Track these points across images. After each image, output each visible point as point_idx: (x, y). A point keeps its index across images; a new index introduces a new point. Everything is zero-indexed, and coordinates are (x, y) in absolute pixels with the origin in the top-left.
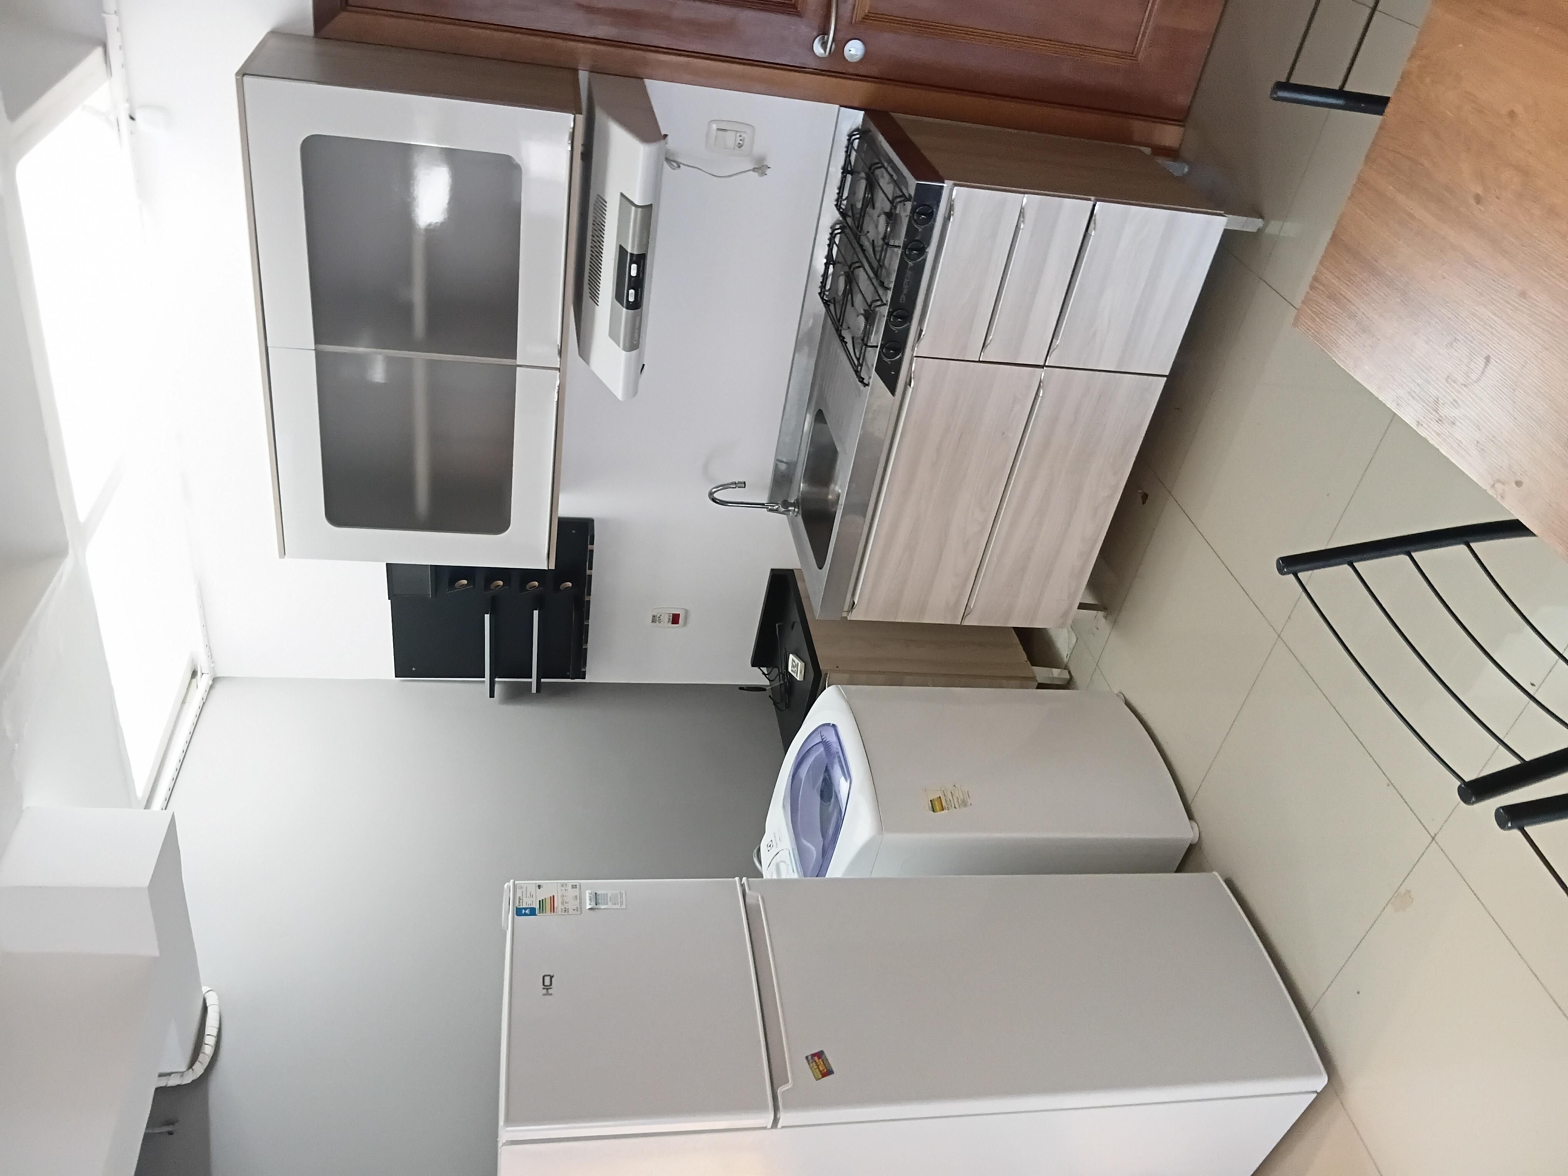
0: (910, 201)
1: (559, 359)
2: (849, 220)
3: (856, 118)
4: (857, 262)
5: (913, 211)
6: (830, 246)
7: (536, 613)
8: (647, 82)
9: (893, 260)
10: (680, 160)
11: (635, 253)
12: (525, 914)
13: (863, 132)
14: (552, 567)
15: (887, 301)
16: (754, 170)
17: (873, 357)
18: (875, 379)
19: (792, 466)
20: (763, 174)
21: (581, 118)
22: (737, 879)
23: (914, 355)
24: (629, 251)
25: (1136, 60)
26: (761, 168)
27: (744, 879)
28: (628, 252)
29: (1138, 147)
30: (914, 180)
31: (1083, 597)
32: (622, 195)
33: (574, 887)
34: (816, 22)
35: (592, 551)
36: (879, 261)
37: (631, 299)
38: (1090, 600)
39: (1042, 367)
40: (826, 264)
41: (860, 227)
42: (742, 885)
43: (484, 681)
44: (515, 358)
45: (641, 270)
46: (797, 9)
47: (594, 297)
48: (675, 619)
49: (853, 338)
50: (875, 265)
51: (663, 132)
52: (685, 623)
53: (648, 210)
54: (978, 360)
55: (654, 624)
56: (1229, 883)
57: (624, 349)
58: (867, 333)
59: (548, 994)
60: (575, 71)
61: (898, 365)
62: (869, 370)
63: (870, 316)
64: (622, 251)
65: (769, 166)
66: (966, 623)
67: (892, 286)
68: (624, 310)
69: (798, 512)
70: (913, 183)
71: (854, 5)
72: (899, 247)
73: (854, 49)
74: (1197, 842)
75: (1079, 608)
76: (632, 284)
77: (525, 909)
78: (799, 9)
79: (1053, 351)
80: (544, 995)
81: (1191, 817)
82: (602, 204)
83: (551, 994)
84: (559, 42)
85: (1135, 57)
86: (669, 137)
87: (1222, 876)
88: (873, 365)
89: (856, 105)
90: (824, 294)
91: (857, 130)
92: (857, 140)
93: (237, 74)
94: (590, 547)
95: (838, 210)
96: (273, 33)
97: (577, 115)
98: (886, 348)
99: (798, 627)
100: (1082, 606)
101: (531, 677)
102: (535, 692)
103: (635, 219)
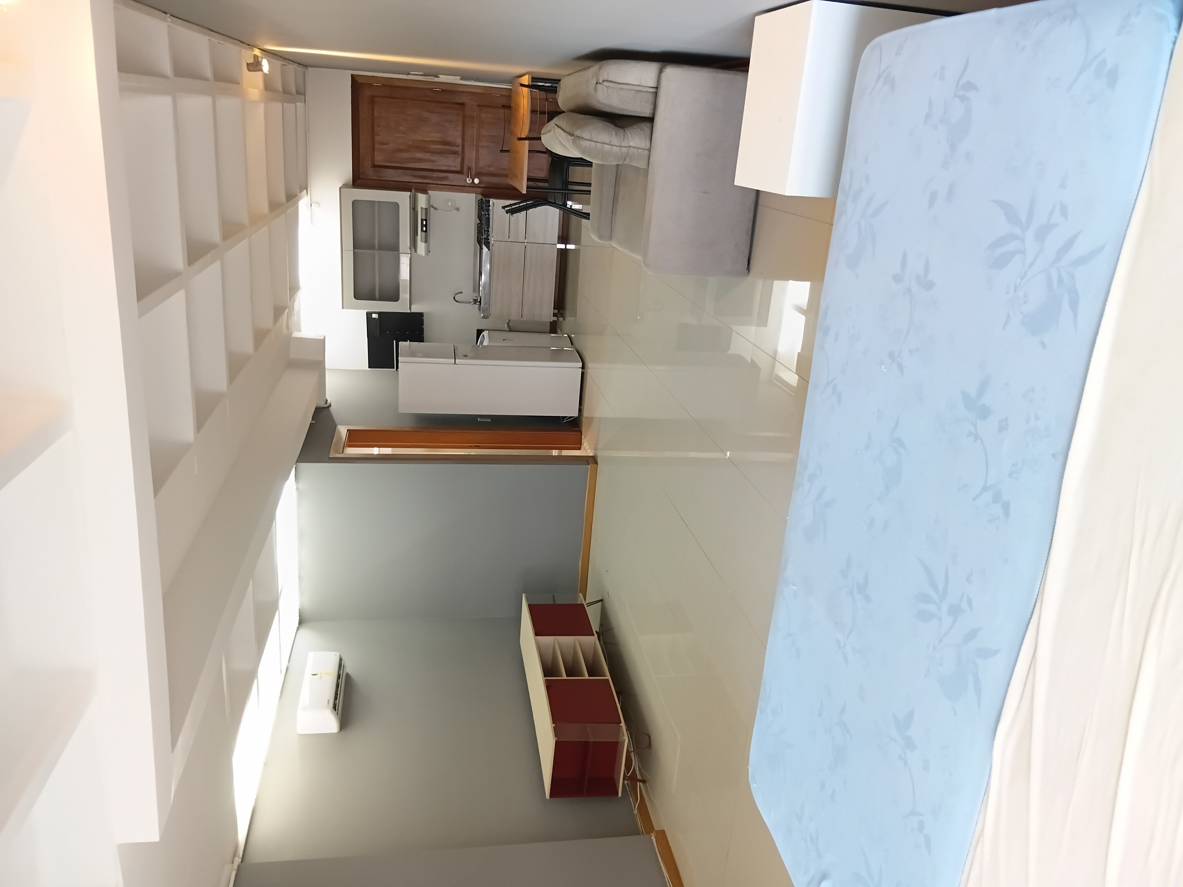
3: (477, 196)
11: (425, 219)
16: (456, 210)
20: (458, 211)
21: (412, 193)
23: (492, 240)
26: (458, 209)
28: (423, 219)
32: (422, 206)
34: (467, 175)
37: (425, 230)
39: (524, 243)
44: (399, 251)
45: (426, 223)
51: (431, 196)
54: (508, 241)
61: (489, 243)
65: (460, 209)
71: (475, 171)
73: (477, 181)
78: (462, 173)
79: (526, 238)
82: (417, 208)
89: (477, 192)
92: (478, 199)
93: (339, 189)
96: (345, 182)
103: (424, 211)
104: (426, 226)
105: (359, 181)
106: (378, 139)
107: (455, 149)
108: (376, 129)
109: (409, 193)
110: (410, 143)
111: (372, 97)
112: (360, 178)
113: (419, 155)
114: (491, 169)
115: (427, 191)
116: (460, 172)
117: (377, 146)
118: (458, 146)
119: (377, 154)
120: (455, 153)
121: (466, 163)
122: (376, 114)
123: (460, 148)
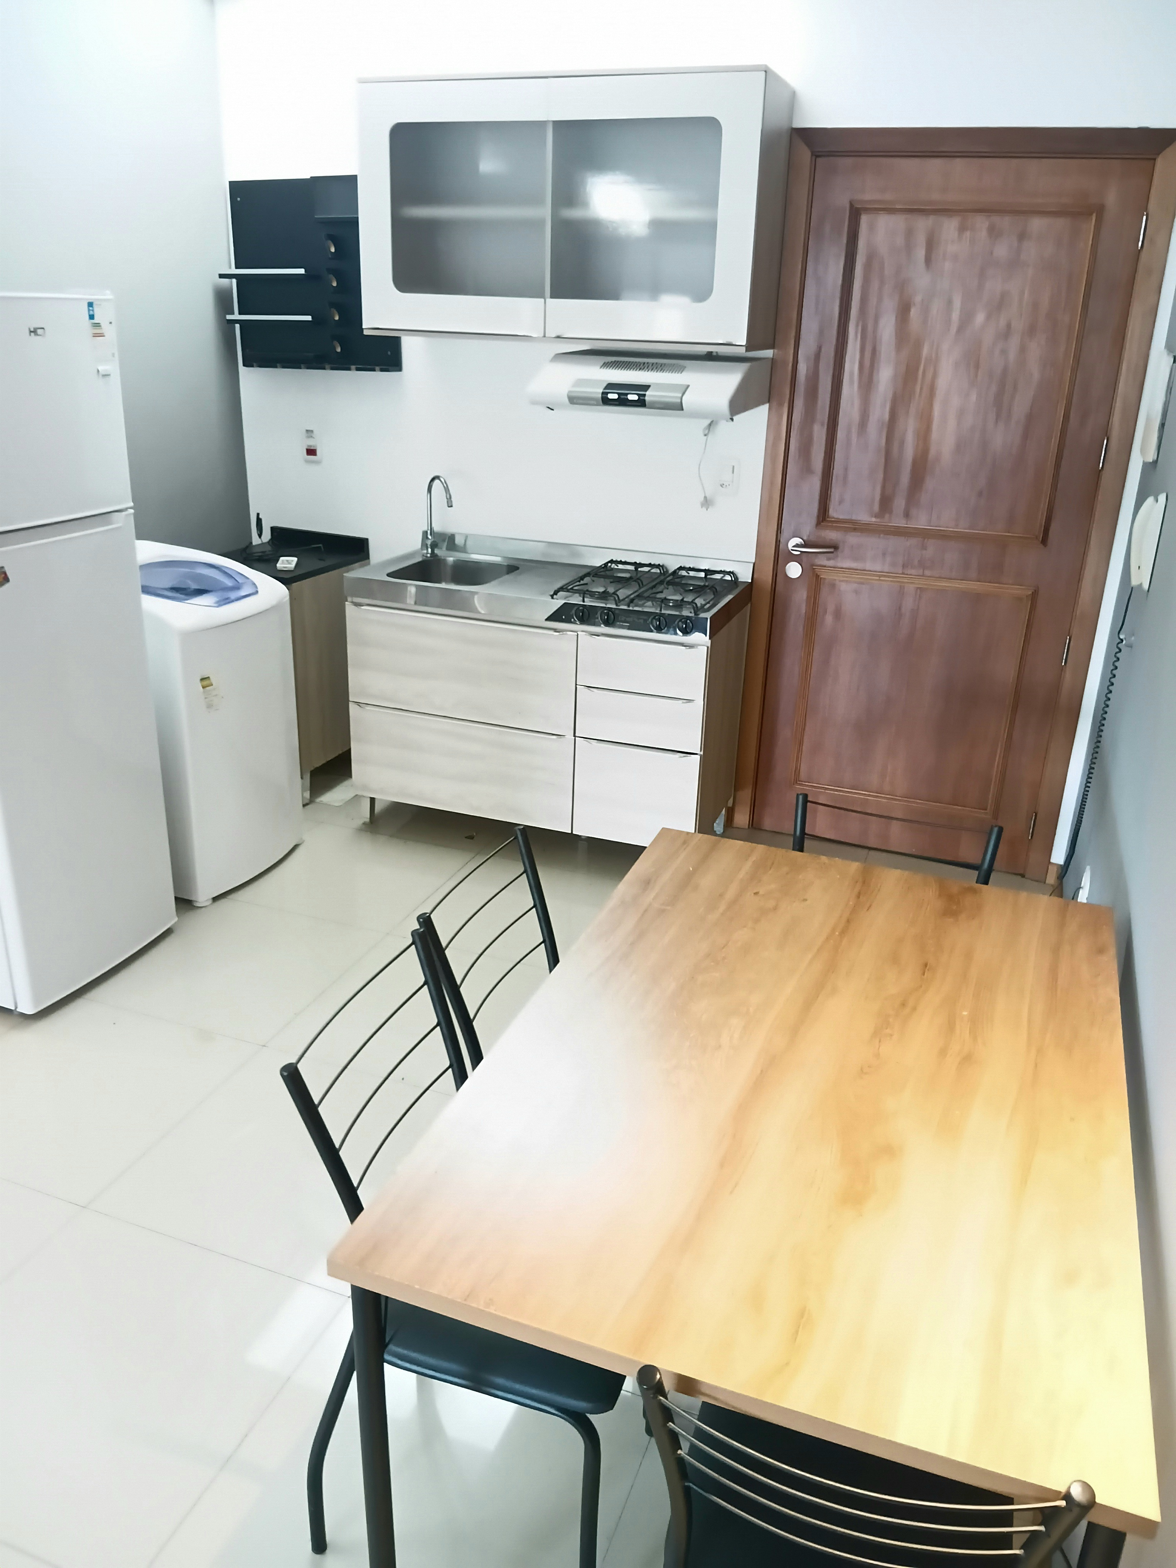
0: (695, 615)
1: (554, 336)
2: (671, 577)
3: (745, 576)
4: (642, 584)
5: (688, 618)
6: (650, 565)
7: (309, 318)
8: (767, 406)
9: (649, 607)
10: (710, 436)
11: (647, 398)
12: (89, 310)
13: (735, 582)
14: (366, 333)
15: (619, 606)
16: (705, 497)
17: (576, 600)
18: (558, 603)
19: (463, 549)
20: (702, 505)
21: (742, 351)
22: (132, 504)
23: (578, 633)
24: (647, 393)
25: (794, 784)
26: (707, 503)
27: (132, 511)
28: (646, 391)
29: (733, 796)
30: (711, 616)
31: (381, 800)
32: (688, 386)
33: (113, 355)
34: (813, 538)
35: (374, 370)
36: (649, 597)
37: (611, 396)
38: (378, 808)
39: (575, 736)
40: (636, 563)
41: (669, 583)
42: (126, 509)
43: (230, 268)
44: (552, 297)
45: (633, 404)
46: (822, 522)
47: (606, 365)
48: (311, 452)
49: (587, 584)
50: (646, 595)
51: (734, 418)
52: (307, 461)
53: (679, 407)
54: (577, 684)
55: (305, 431)
56: (168, 933)
57: (569, 392)
58: (592, 595)
59: (31, 332)
60: (772, 347)
61: (568, 621)
62: (566, 598)
63: (604, 596)
64: (646, 387)
65: (708, 510)
66: (351, 705)
67: (631, 608)
68: (601, 391)
69: (427, 557)
70: (708, 615)
71: (825, 566)
72: (661, 610)
73: (794, 570)
74: (195, 906)
75: (371, 798)
76: (622, 397)
77: (93, 311)
78: (822, 524)
79: (586, 741)
80: (29, 329)
81: (215, 899)
82: (681, 369)
83: (30, 335)
84: (793, 334)
85: (796, 783)
86: (731, 423)
87: (173, 925)
88: (569, 600)
89: (755, 576)
90: (612, 563)
91: (736, 578)
92: (730, 579)
93: (766, 66)
94: (377, 368)
95: (678, 569)
96: (794, 94)
97: (744, 348)
98: (583, 610)
99: (321, 565)
100: (373, 800)
101: (240, 314)
102: (227, 318)
103: (672, 396)
104: (622, 402)
105: (805, 154)
106: (949, 227)
107: (899, 503)
108: (981, 223)
109: (744, 343)
110: (925, 351)
111: (1100, 210)
112: (816, 155)
113: (885, 375)
114: (829, 619)
115: (769, 402)
116: (823, 516)
117: (922, 224)
118: (907, 515)
119: (897, 222)
120: (886, 503)
121: (853, 539)
122: (1037, 224)
123: (900, 522)
